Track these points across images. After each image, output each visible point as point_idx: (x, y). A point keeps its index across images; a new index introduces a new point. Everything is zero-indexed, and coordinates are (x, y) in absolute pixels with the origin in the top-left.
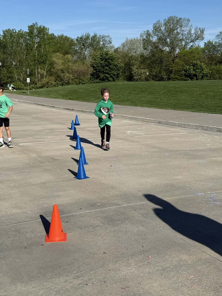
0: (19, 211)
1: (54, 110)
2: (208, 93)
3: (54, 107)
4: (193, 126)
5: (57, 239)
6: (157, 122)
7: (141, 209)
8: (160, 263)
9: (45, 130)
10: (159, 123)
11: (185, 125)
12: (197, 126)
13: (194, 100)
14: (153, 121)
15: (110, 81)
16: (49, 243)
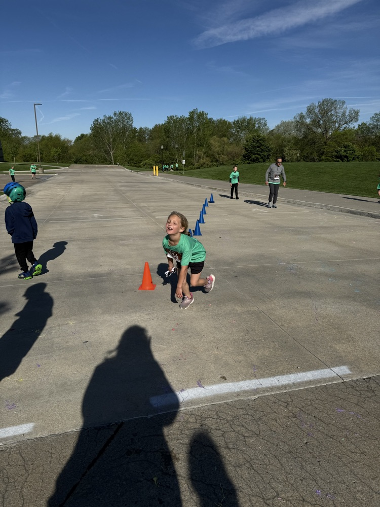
0: (130, 267)
1: (200, 189)
2: (351, 175)
3: (200, 186)
4: (318, 205)
5: (148, 288)
6: (287, 201)
7: (224, 272)
8: (215, 310)
9: (183, 206)
10: (288, 202)
11: (311, 204)
12: (322, 206)
13: (335, 181)
14: (283, 200)
15: (260, 162)
16: (141, 291)
